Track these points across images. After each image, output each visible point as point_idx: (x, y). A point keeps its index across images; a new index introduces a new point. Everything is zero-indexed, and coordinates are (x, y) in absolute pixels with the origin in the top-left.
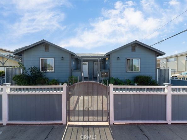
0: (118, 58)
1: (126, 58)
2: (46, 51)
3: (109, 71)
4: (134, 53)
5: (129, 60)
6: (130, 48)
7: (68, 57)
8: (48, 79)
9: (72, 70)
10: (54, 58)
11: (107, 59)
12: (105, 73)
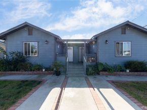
0: (107, 41)
1: (115, 42)
2: (29, 34)
3: (97, 55)
4: (124, 35)
5: (119, 43)
6: (120, 30)
7: (52, 41)
8: (31, 64)
9: (56, 55)
10: (38, 42)
11: (94, 43)
12: (92, 57)
